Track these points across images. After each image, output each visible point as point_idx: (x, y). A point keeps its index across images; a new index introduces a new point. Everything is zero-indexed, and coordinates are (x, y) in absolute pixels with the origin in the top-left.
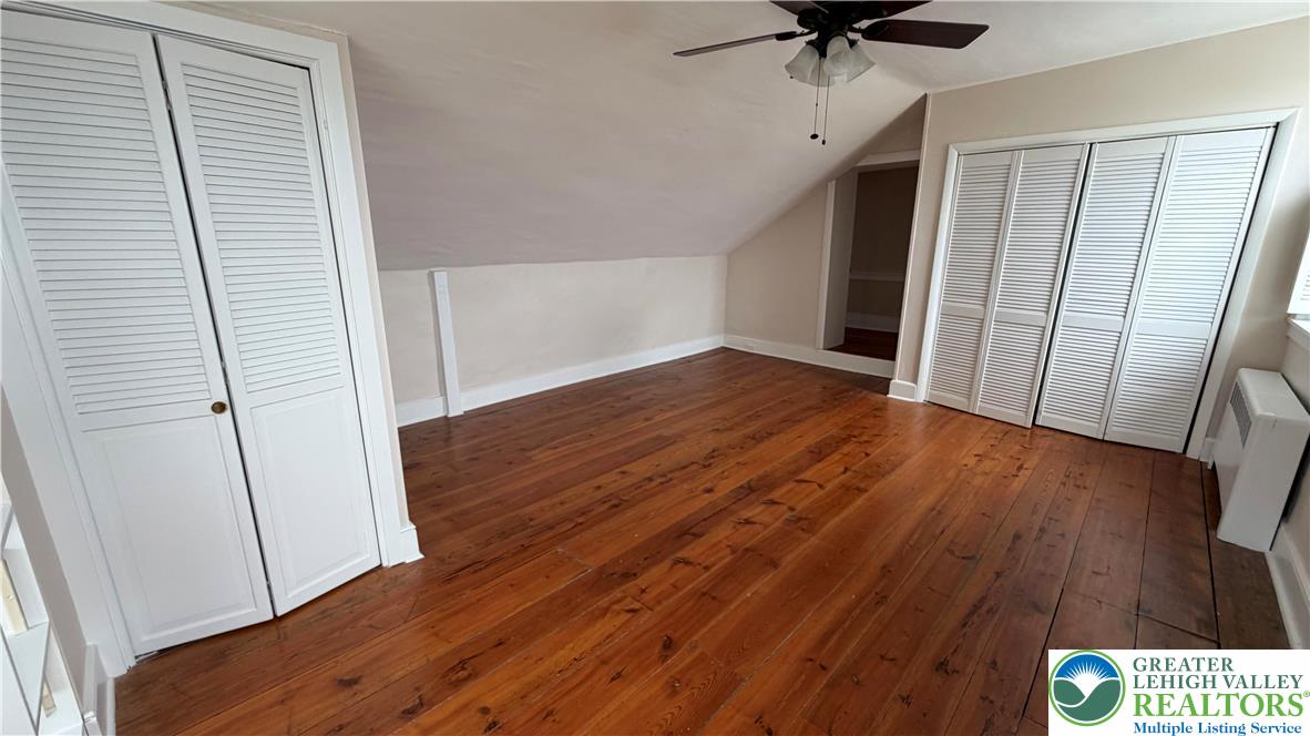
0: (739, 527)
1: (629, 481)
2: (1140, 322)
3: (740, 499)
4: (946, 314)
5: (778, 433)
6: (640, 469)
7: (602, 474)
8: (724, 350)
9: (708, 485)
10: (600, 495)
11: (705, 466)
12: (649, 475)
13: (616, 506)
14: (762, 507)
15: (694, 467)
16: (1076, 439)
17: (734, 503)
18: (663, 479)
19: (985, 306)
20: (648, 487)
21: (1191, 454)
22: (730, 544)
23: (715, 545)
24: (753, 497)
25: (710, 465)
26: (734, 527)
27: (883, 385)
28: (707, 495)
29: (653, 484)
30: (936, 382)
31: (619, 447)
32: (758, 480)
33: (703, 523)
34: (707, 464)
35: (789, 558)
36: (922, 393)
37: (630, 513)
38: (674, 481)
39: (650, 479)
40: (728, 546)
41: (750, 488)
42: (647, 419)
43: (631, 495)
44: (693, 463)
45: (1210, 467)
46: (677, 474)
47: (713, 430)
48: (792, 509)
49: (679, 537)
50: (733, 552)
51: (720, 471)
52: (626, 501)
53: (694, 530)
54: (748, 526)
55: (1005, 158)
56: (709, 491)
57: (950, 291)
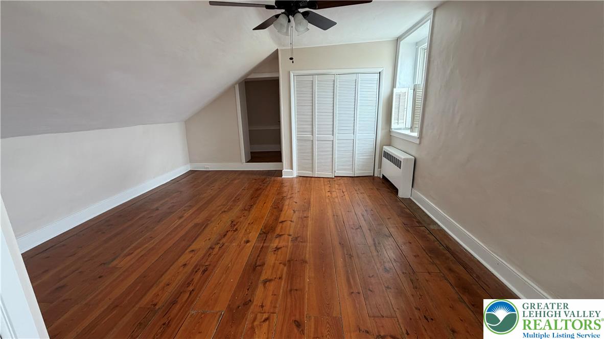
0: (276, 252)
1: (201, 254)
2: (358, 135)
3: (265, 240)
4: (299, 140)
5: (254, 204)
6: (201, 244)
7: (180, 257)
8: (191, 172)
9: (245, 239)
10: (189, 269)
11: (235, 231)
12: (209, 246)
13: (204, 271)
14: (277, 240)
15: (230, 233)
16: (348, 178)
17: (264, 243)
18: (219, 246)
19: (313, 135)
20: (214, 253)
21: (376, 175)
22: (279, 262)
23: (274, 267)
24: (269, 236)
25: (236, 229)
26: (274, 254)
27: (279, 173)
28: (248, 244)
29: (216, 249)
30: (300, 167)
31: (177, 238)
32: (265, 228)
33: (259, 258)
34: (234, 229)
35: (307, 256)
36: (295, 173)
37: (217, 271)
38: (226, 244)
39: (212, 248)
40: (280, 263)
41: (264, 233)
42: (181, 218)
43: (209, 260)
44: (227, 232)
45: (381, 177)
46: (224, 240)
47: (222, 212)
48: (290, 235)
49: (254, 269)
50: (285, 265)
51: (244, 230)
52: (210, 265)
53: (258, 264)
54: (280, 250)
55: (310, 78)
56: (248, 242)
57: (299, 131)
